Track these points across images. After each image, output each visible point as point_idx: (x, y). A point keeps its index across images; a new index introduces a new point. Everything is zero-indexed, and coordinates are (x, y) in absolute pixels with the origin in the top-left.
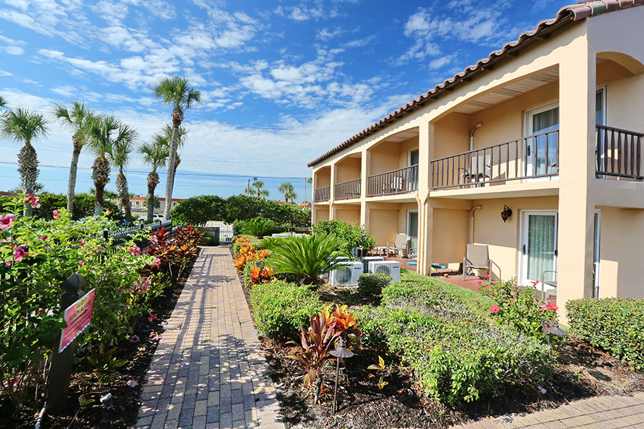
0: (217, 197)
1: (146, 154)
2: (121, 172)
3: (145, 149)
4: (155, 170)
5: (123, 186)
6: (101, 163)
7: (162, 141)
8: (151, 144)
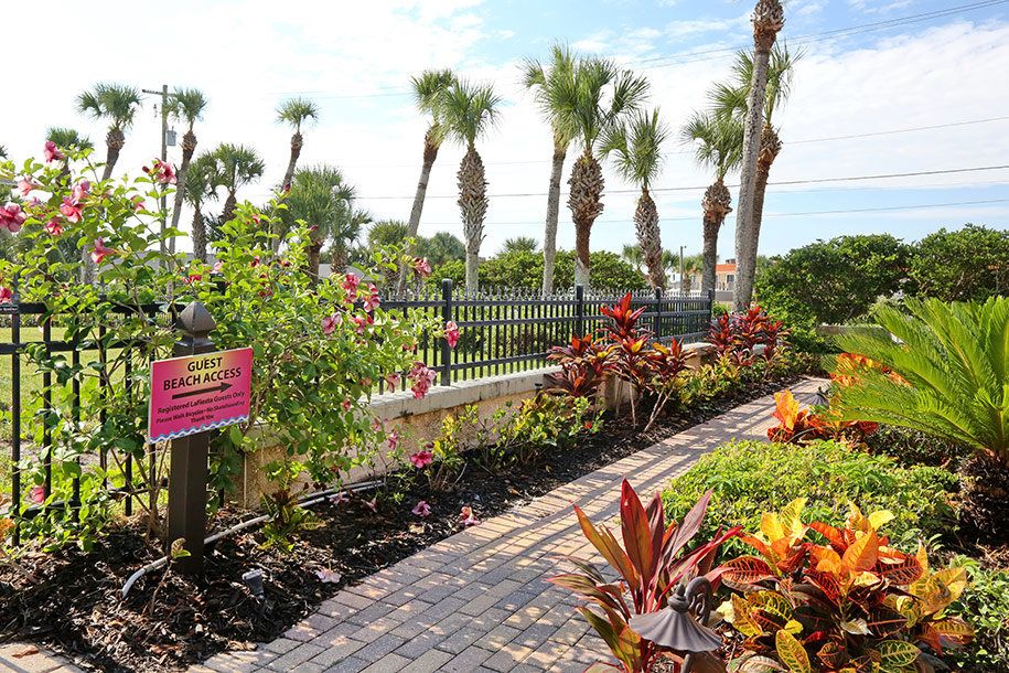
0: (886, 238)
1: (700, 141)
2: (645, 191)
3: (698, 130)
4: (721, 180)
5: (648, 226)
6: (585, 171)
7: (731, 101)
8: (712, 117)
